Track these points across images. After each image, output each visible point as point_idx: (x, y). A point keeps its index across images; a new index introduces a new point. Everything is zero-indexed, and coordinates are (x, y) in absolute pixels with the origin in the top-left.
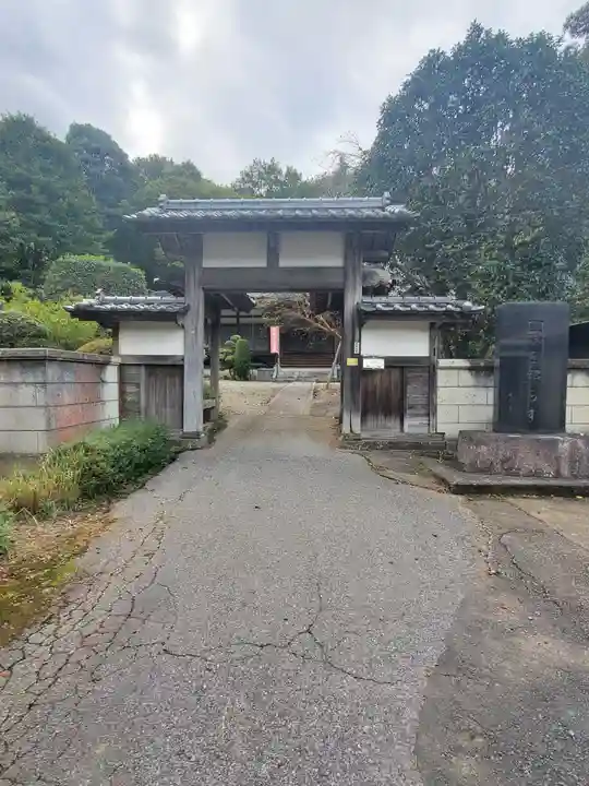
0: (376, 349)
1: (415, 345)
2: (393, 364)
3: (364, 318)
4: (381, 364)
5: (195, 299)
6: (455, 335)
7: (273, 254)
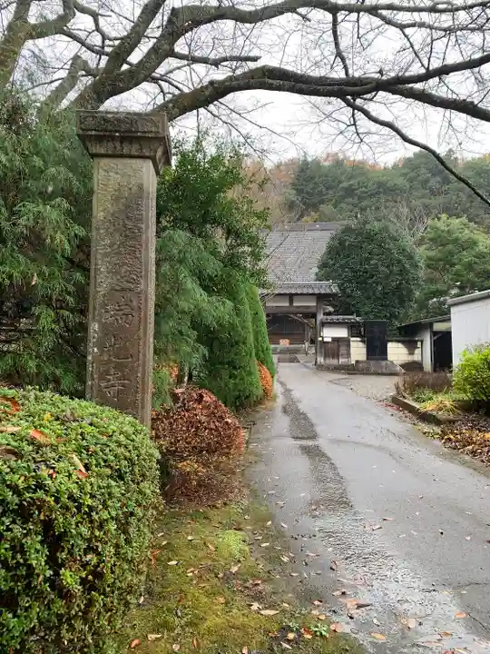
0: (329, 334)
1: (342, 333)
2: (335, 340)
3: (323, 324)
4: (330, 340)
6: (354, 329)
7: (291, 302)
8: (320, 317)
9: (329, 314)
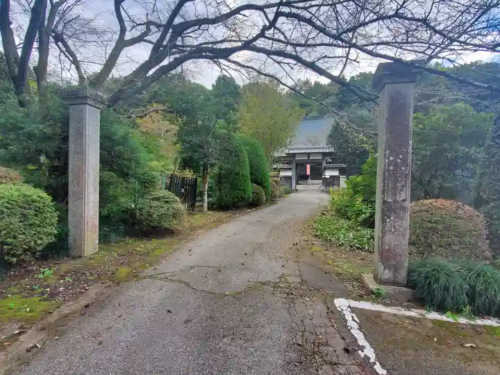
0: (328, 174)
1: (336, 173)
2: (331, 177)
3: (325, 169)
4: (329, 177)
5: (294, 165)
6: (342, 171)
7: (309, 157)
8: (324, 164)
9: (330, 163)
